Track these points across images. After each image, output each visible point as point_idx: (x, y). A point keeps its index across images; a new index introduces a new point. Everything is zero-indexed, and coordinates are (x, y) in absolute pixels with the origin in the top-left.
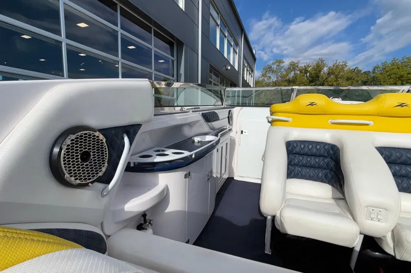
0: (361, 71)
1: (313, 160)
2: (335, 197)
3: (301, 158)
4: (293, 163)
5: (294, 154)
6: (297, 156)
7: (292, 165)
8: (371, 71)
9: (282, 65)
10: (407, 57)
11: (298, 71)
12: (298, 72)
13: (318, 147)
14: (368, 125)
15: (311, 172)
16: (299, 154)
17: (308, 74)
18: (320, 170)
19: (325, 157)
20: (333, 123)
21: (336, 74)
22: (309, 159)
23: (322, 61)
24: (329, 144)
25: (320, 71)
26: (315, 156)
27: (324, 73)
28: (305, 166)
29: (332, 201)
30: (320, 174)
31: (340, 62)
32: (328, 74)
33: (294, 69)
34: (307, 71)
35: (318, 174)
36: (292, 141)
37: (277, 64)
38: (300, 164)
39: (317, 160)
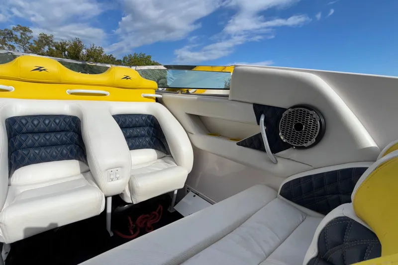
0: (115, 59)
1: (53, 138)
2: (83, 171)
3: (36, 138)
4: (24, 145)
5: (23, 133)
6: (30, 136)
7: (24, 148)
8: (122, 60)
9: (28, 34)
10: (142, 53)
11: (53, 46)
12: (54, 48)
13: (57, 121)
14: (105, 95)
15: (54, 151)
16: (33, 132)
17: (66, 53)
18: (64, 146)
19: (68, 131)
20: (72, 94)
21: (95, 57)
22: (48, 137)
23: (80, 42)
24: (70, 116)
25: (79, 52)
26: (44, 132)
27: (83, 54)
28: (44, 146)
29: (81, 176)
30: (65, 151)
31: (97, 46)
32: (87, 56)
33: (48, 43)
34: (65, 49)
35: (62, 151)
36: (18, 117)
37: (22, 31)
38: (37, 144)
39: (59, 137)
